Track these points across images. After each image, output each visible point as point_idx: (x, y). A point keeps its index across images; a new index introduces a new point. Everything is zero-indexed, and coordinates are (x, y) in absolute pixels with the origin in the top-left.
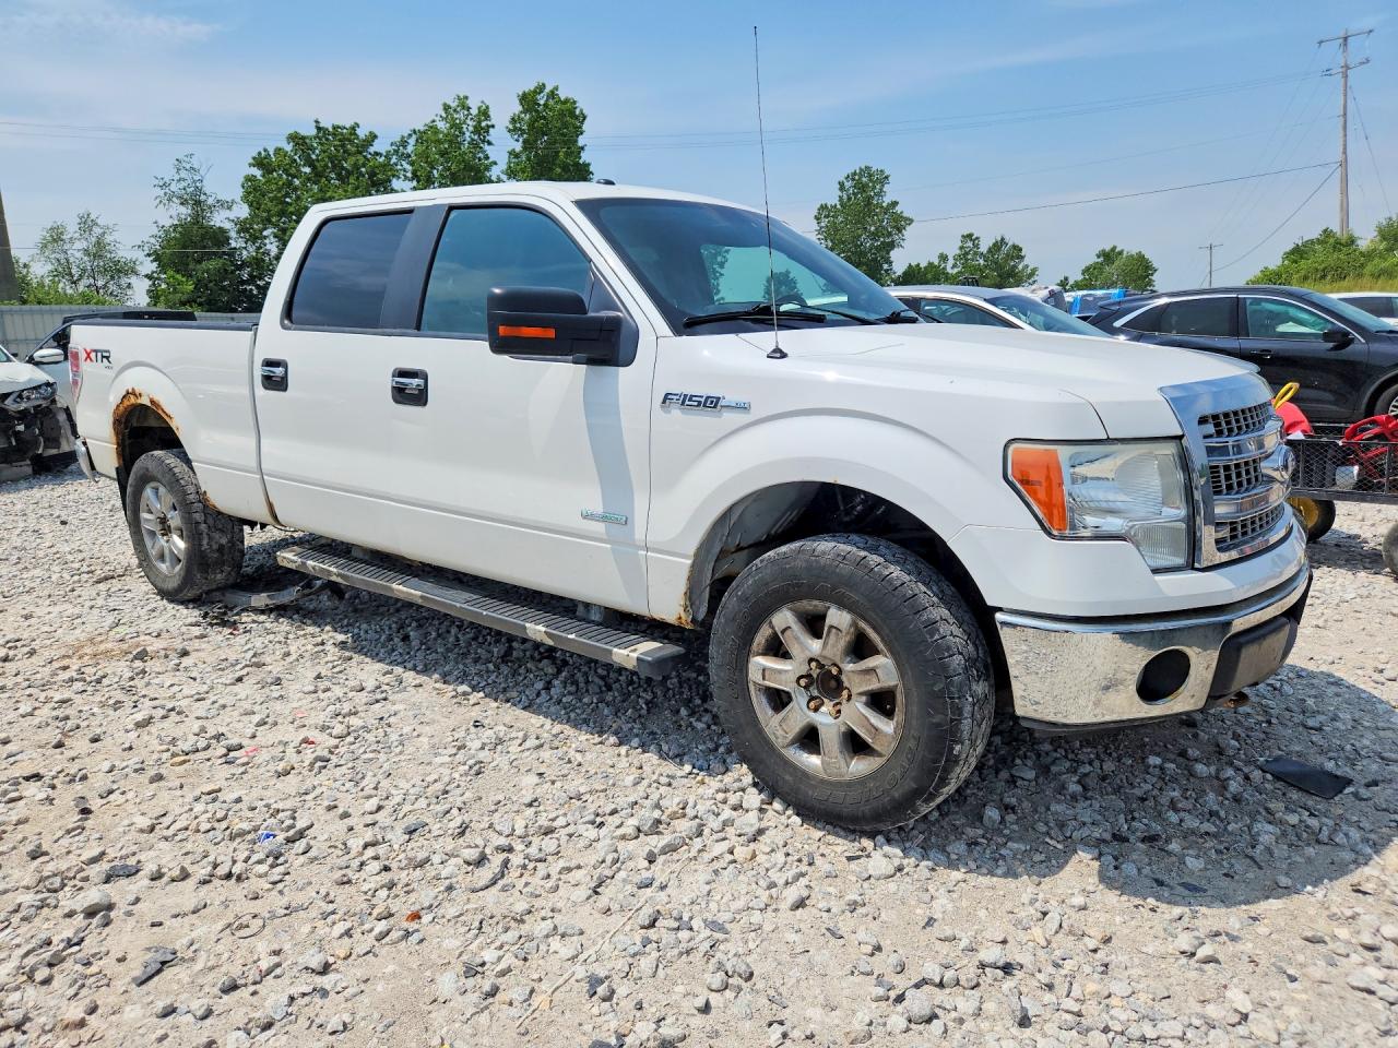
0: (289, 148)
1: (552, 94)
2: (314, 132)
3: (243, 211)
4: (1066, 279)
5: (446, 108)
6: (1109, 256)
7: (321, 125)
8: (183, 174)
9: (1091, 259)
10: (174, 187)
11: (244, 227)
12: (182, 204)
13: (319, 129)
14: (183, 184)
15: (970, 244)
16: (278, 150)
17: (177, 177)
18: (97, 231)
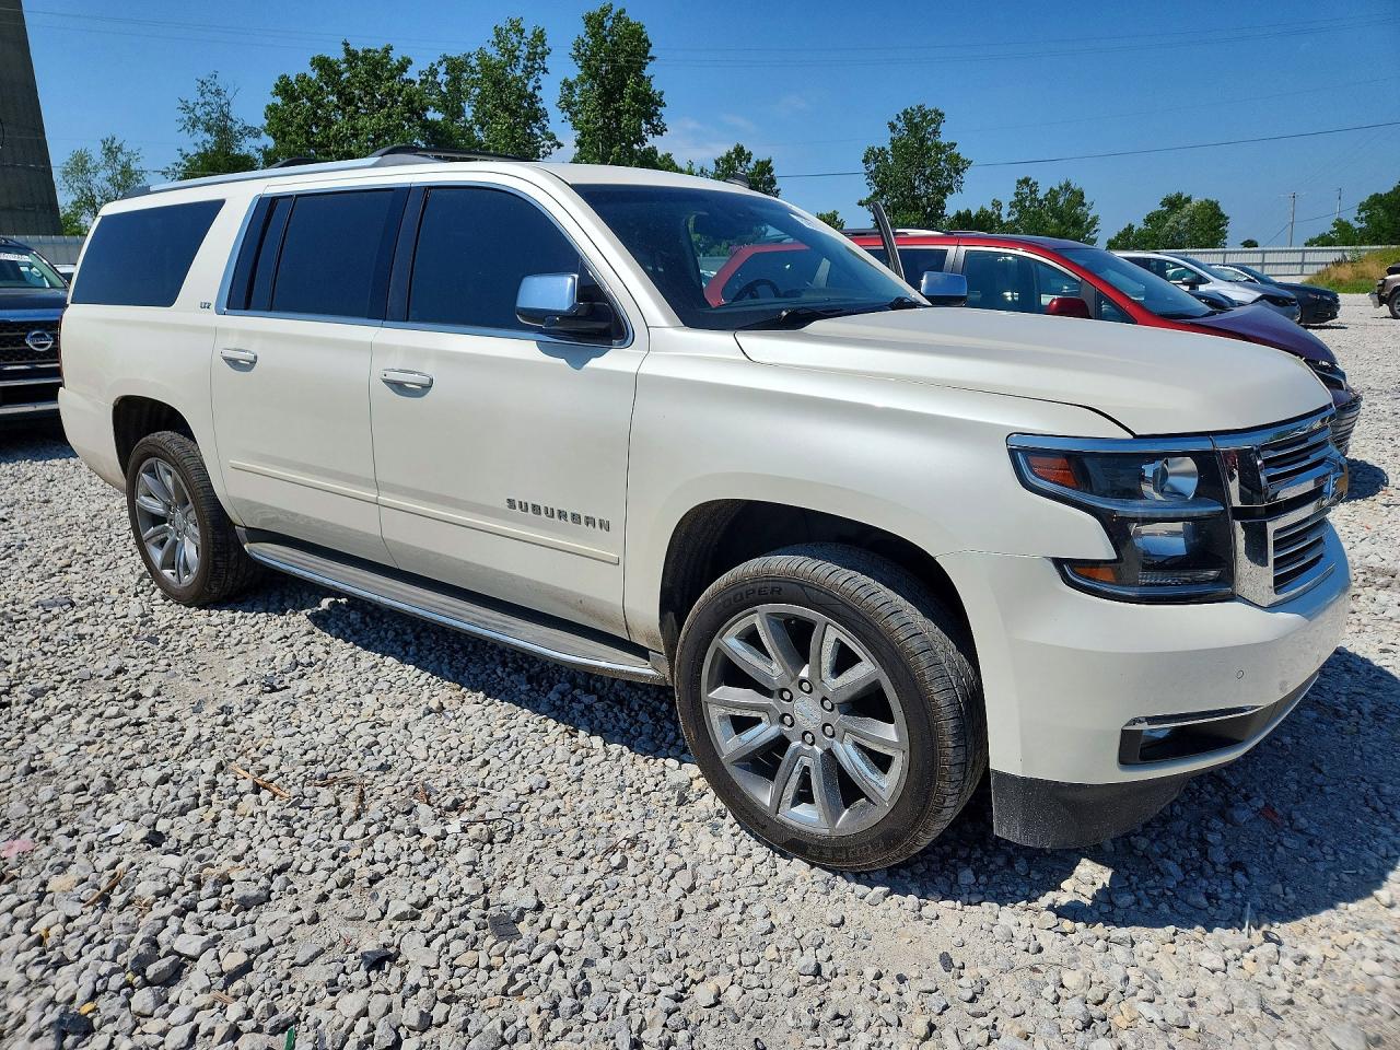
0: (314, 75)
1: (619, 17)
4: (1131, 227)
6: (1174, 204)
7: (351, 47)
8: (209, 97)
9: (1156, 207)
10: (199, 112)
14: (208, 109)
15: (1026, 190)
17: (201, 101)
18: (122, 158)
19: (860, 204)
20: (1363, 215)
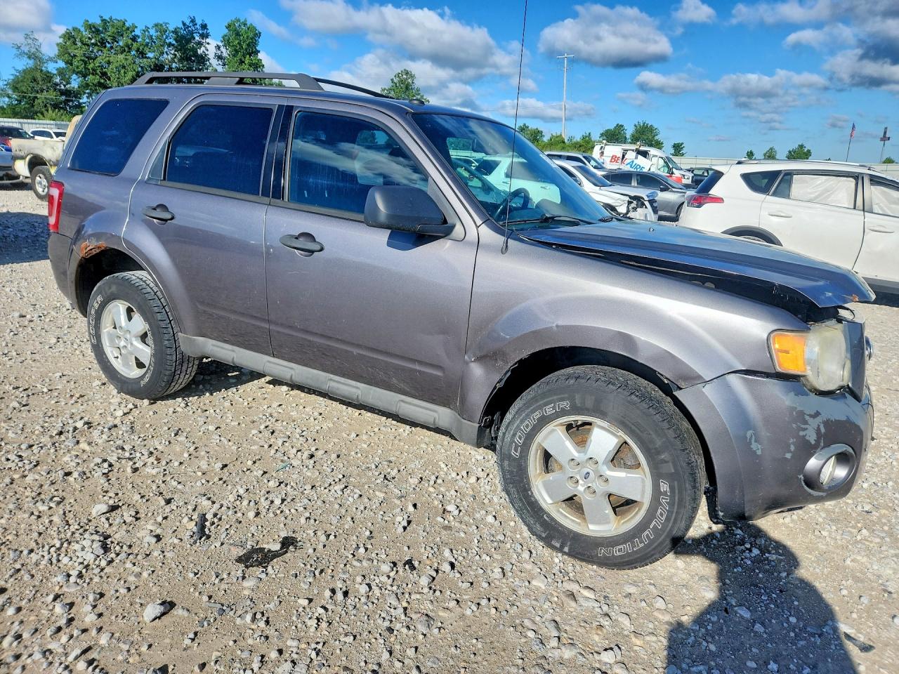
2: (98, 22)
3: (61, 64)
5: (184, 24)
11: (61, 72)
12: (29, 58)
13: (102, 21)
16: (74, 29)
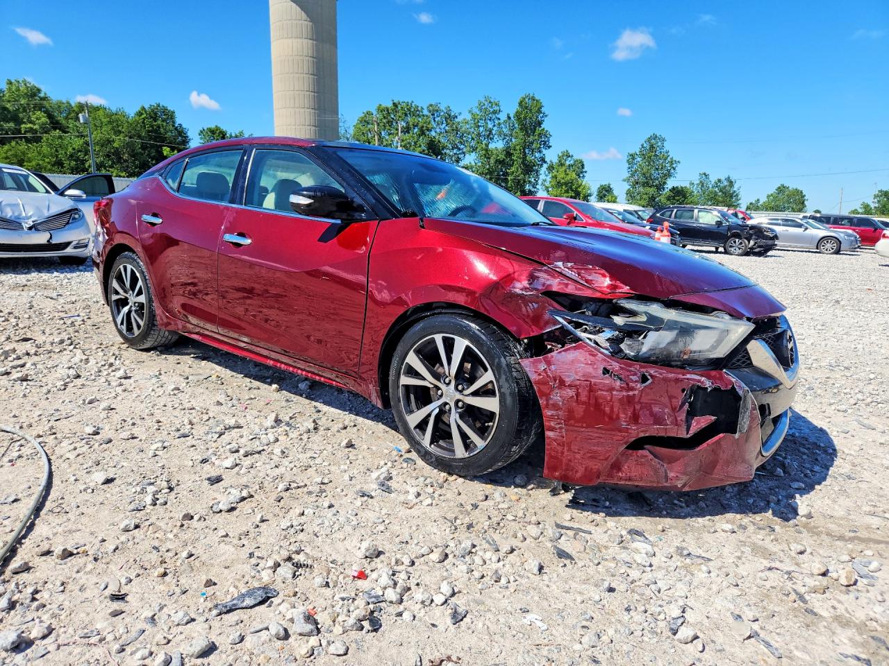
0: (375, 113)
4: (758, 200)
6: (781, 189)
9: (772, 190)
19: (624, 180)
20: (876, 200)
